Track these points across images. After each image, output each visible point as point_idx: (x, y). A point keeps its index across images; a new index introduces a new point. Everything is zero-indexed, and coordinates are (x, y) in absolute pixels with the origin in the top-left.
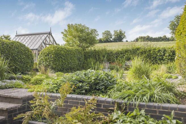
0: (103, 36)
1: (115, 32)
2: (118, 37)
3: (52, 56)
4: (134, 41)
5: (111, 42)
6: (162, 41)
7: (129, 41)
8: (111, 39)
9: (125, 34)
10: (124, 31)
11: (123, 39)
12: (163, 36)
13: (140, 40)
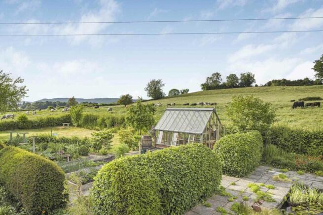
0: (227, 80)
1: (242, 75)
2: (245, 81)
3: (236, 154)
4: (265, 85)
5: (237, 87)
6: (303, 85)
7: (259, 85)
8: (237, 84)
9: (255, 78)
10: (253, 74)
11: (251, 83)
12: (305, 79)
13: (273, 84)
